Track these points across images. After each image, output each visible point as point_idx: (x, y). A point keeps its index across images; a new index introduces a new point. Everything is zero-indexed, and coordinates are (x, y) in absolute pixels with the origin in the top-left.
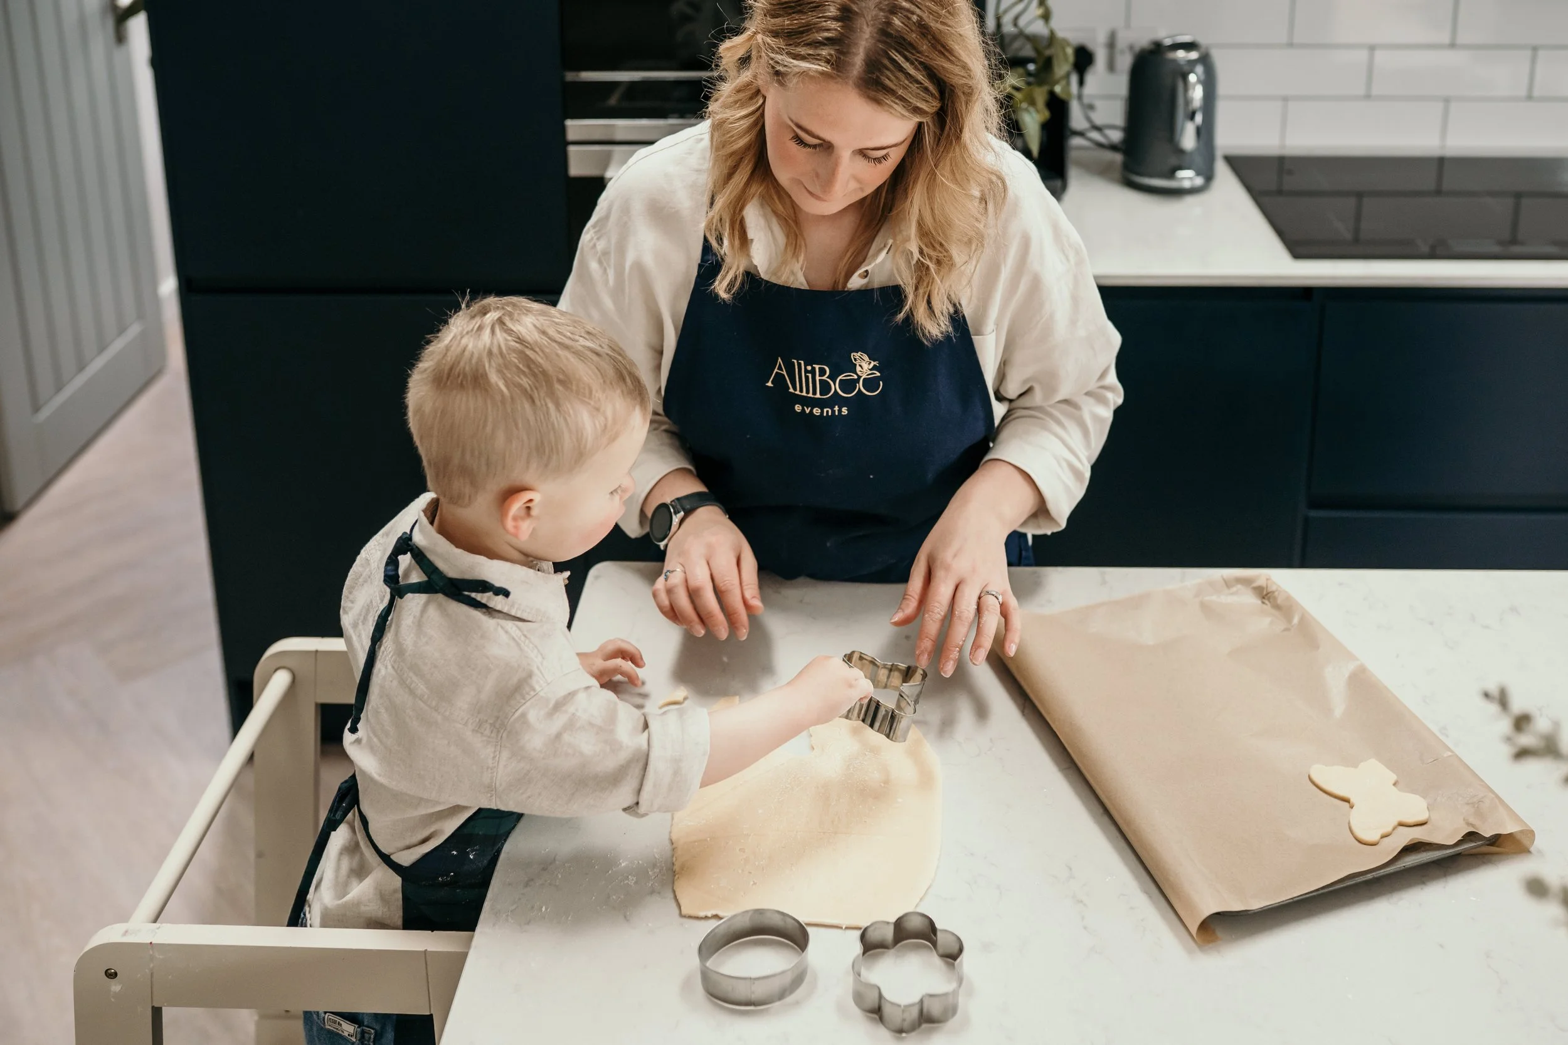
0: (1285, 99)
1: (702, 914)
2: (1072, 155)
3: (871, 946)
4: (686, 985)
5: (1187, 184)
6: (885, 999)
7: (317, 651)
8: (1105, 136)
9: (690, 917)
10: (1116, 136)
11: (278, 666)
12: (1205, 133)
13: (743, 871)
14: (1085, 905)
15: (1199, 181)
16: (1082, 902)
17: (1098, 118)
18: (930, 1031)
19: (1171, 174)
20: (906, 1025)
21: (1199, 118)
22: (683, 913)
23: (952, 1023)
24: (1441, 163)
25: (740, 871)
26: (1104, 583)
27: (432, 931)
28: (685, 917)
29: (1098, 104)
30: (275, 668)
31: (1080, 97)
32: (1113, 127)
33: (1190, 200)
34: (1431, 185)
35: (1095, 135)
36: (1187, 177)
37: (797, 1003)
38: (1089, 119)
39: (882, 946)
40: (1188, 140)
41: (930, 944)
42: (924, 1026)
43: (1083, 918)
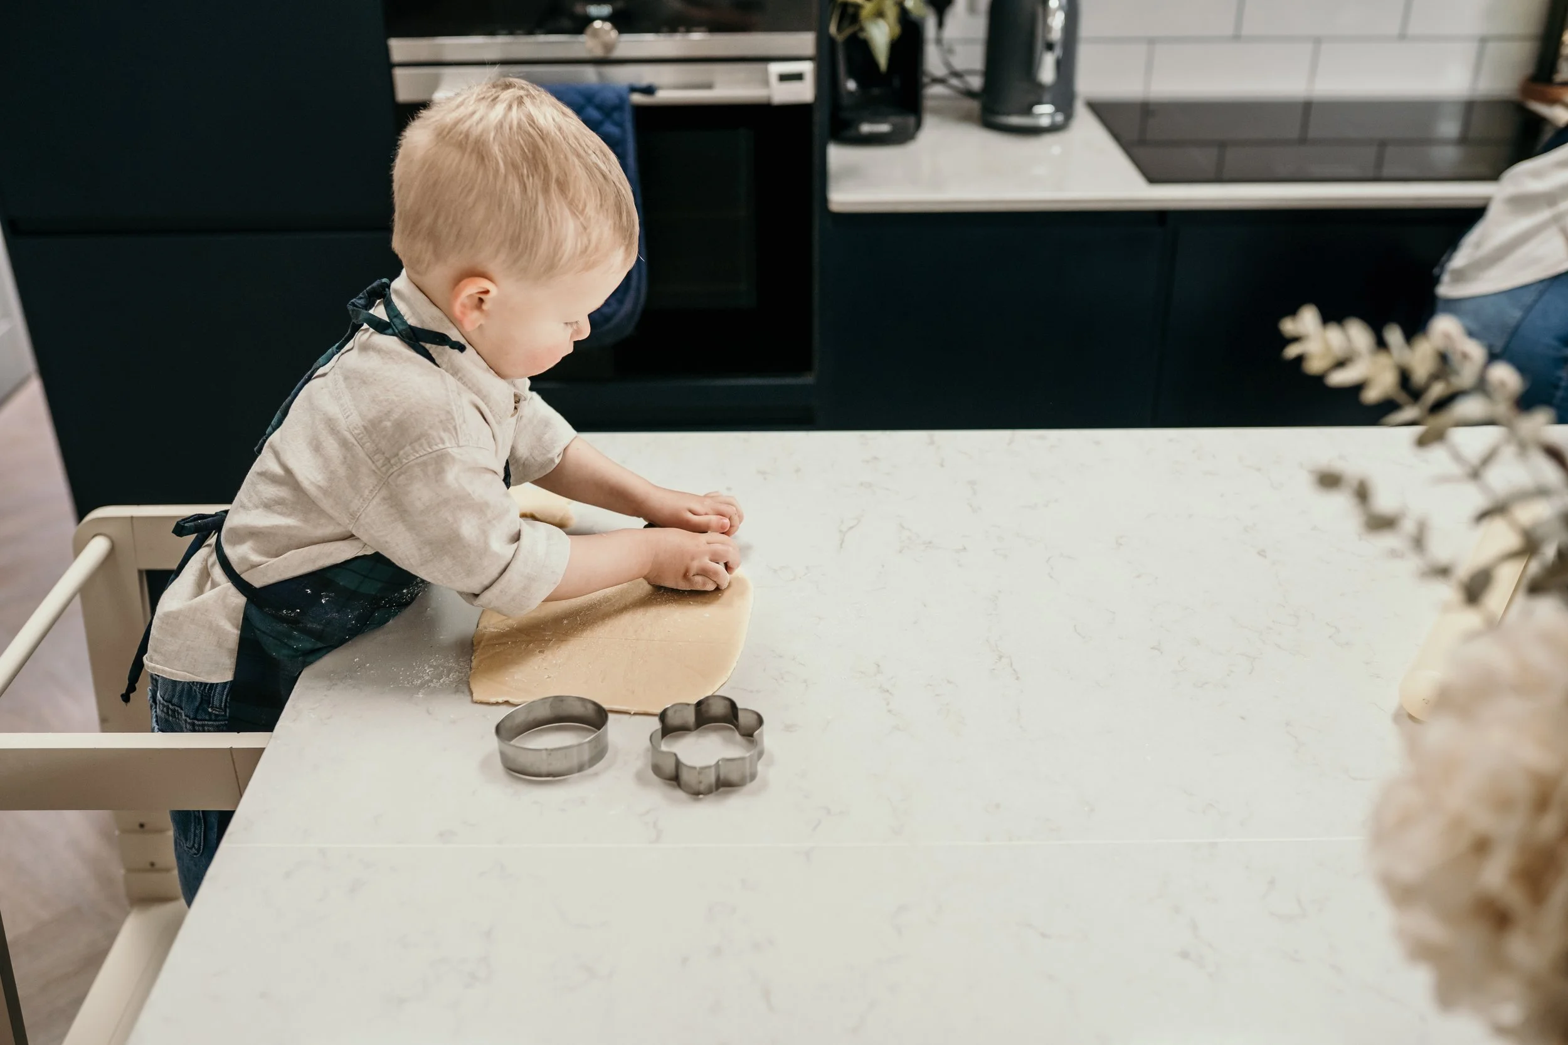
0: (1151, 41)
1: (493, 700)
2: (928, 103)
3: (669, 729)
4: (485, 764)
5: (1045, 122)
6: (683, 764)
7: (132, 518)
8: (966, 82)
9: (482, 703)
10: (976, 82)
11: (95, 533)
12: (1066, 67)
13: (539, 667)
14: (891, 693)
15: (1059, 118)
16: (888, 691)
17: (959, 64)
18: (727, 793)
19: (1028, 111)
20: (702, 787)
21: (1058, 51)
22: (474, 698)
23: (750, 787)
24: (1307, 108)
25: (536, 668)
26: (932, 443)
27: (238, 732)
28: (476, 702)
29: (959, 49)
30: (93, 535)
31: (939, 41)
32: (971, 72)
33: (1047, 139)
34: (1294, 133)
35: (954, 82)
36: (1045, 112)
37: (596, 774)
38: (948, 64)
39: (683, 729)
40: (1047, 73)
41: (733, 727)
42: (722, 789)
43: (888, 704)
